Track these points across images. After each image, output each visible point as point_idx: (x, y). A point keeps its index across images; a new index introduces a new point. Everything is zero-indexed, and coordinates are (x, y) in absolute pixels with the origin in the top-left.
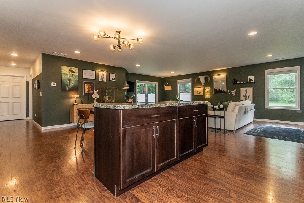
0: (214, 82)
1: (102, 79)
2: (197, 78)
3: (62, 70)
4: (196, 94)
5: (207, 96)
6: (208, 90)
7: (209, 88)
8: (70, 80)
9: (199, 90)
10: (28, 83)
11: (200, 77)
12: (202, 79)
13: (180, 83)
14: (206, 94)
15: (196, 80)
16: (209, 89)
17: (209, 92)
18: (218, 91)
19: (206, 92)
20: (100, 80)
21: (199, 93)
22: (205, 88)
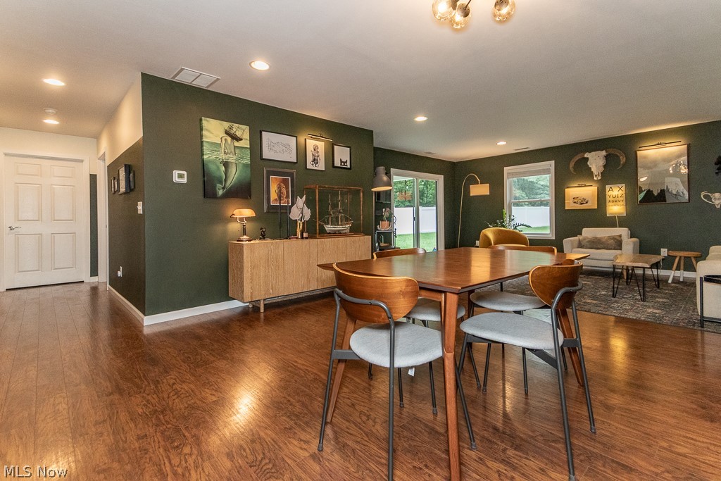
0: (639, 170)
1: (315, 161)
2: (578, 157)
3: (204, 133)
4: (569, 205)
5: (616, 209)
6: (616, 192)
7: (620, 186)
8: (226, 164)
9: (581, 193)
10: (93, 178)
11: (586, 155)
12: (596, 161)
13: (511, 175)
14: (610, 204)
15: (572, 165)
16: (623, 189)
17: (622, 199)
18: (656, 194)
19: (611, 199)
20: (309, 166)
21: (584, 201)
22: (608, 187)
